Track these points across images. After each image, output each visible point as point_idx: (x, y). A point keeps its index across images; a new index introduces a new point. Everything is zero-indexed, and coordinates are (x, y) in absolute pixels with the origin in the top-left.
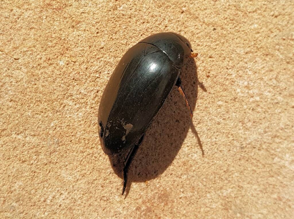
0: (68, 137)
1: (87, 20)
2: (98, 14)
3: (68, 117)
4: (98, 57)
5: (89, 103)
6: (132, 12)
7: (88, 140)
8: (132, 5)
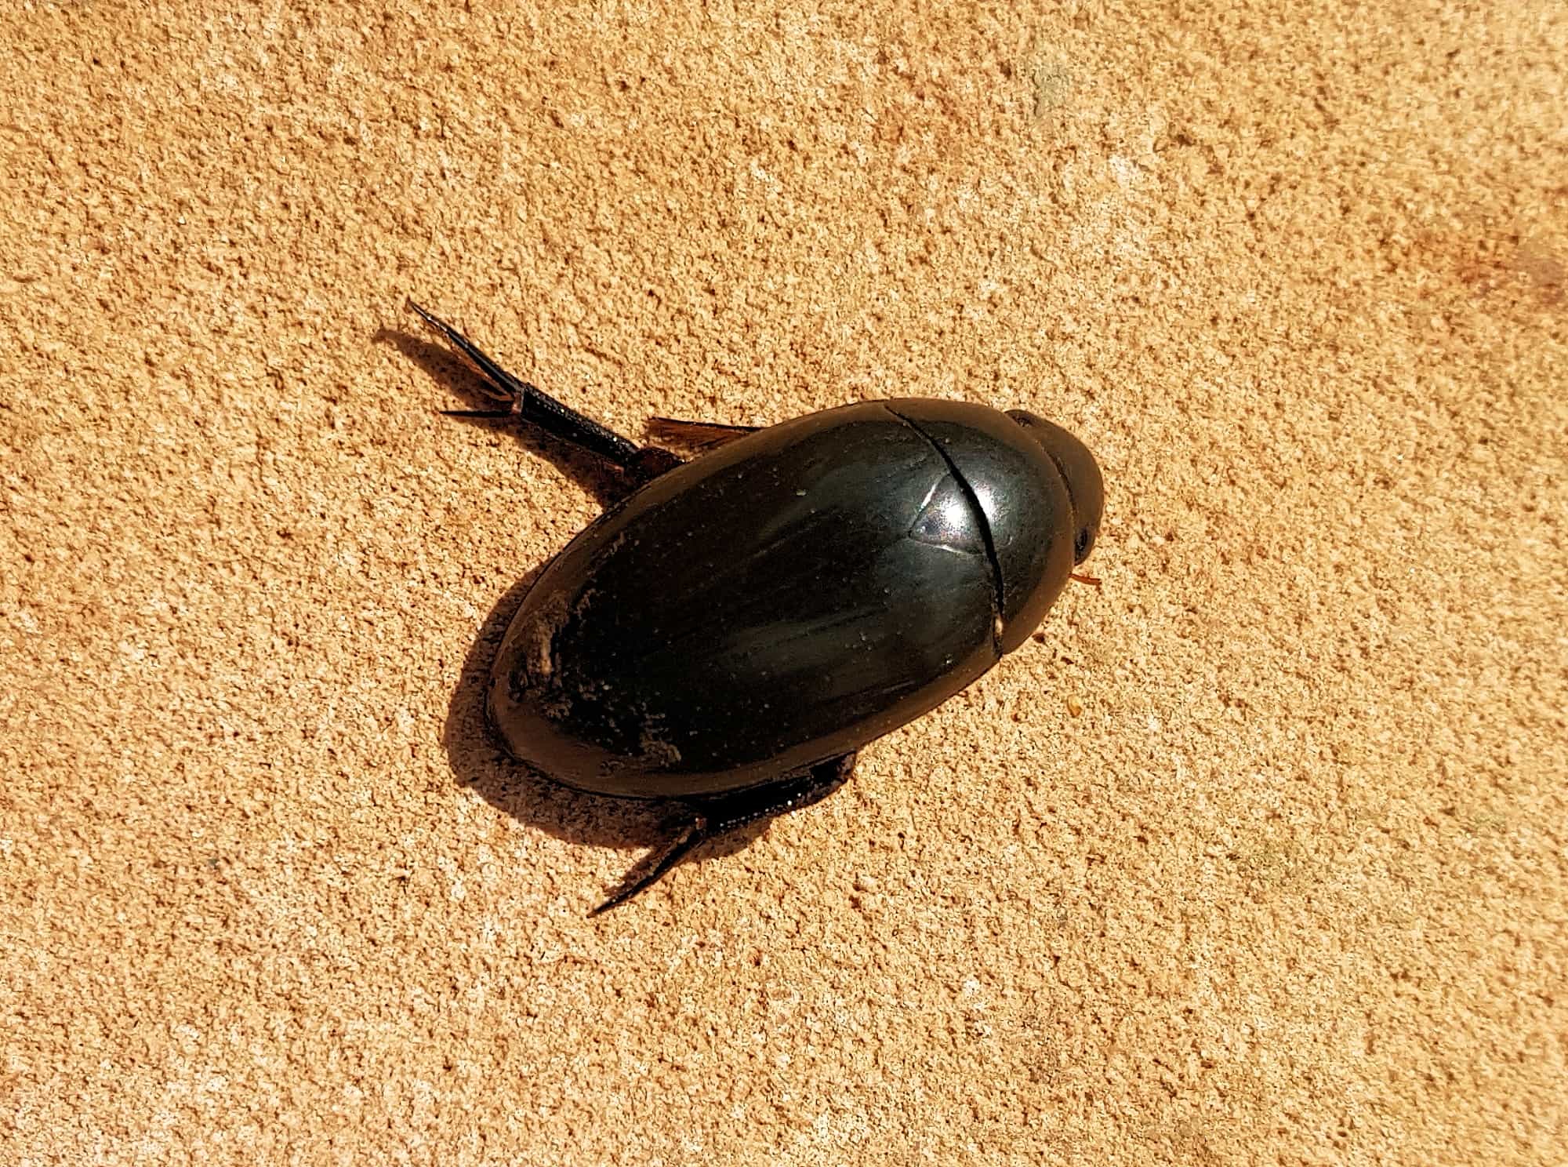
0: (114, 42)
1: (675, 26)
2: (710, 70)
3: (208, 26)
4: (512, 109)
5: (288, 109)
6: (749, 229)
7: (116, 142)
8: (783, 222)
